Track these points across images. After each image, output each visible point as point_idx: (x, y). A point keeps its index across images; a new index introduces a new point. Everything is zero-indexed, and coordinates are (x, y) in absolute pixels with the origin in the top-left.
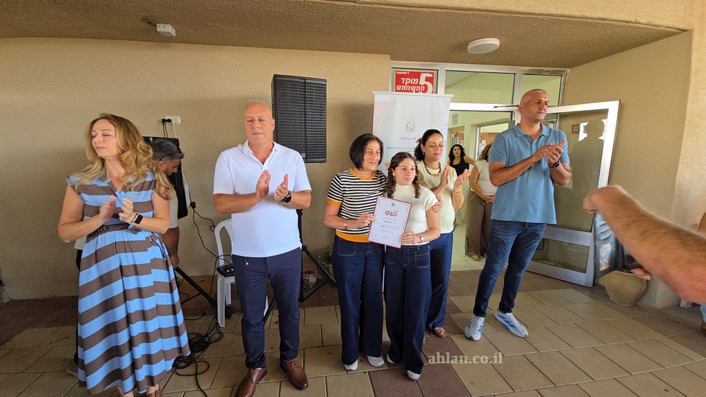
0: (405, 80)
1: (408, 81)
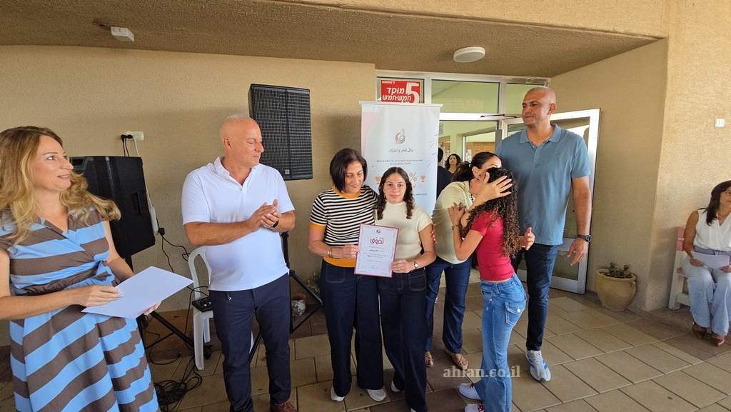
1: (394, 90)
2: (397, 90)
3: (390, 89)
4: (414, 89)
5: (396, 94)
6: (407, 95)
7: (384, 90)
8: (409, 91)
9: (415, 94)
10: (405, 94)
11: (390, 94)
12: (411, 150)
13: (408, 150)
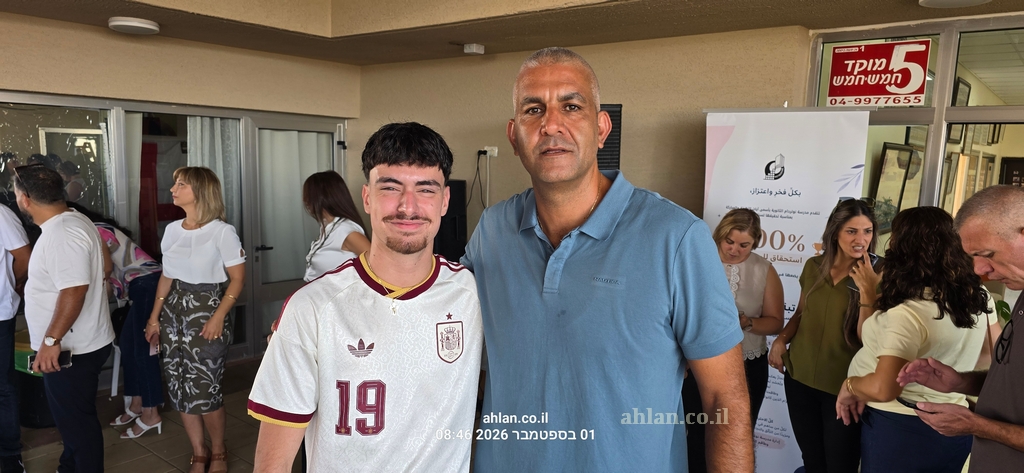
0: (854, 65)
1: (861, 65)
2: (867, 64)
3: (851, 63)
4: (910, 57)
5: (865, 73)
6: (892, 72)
7: (839, 65)
8: (898, 61)
9: (915, 69)
10: (886, 71)
11: (851, 73)
12: (796, 193)
13: (789, 192)
